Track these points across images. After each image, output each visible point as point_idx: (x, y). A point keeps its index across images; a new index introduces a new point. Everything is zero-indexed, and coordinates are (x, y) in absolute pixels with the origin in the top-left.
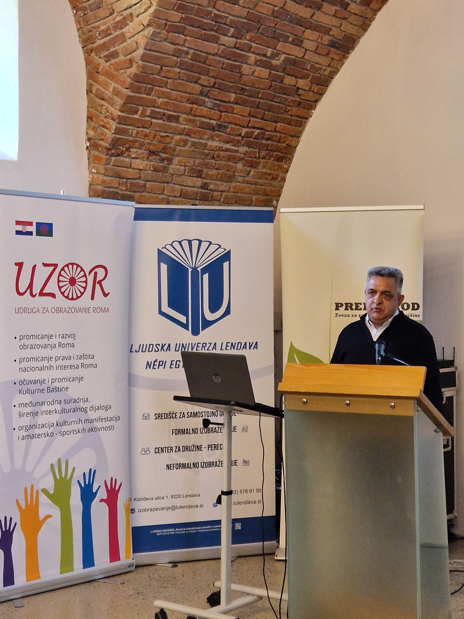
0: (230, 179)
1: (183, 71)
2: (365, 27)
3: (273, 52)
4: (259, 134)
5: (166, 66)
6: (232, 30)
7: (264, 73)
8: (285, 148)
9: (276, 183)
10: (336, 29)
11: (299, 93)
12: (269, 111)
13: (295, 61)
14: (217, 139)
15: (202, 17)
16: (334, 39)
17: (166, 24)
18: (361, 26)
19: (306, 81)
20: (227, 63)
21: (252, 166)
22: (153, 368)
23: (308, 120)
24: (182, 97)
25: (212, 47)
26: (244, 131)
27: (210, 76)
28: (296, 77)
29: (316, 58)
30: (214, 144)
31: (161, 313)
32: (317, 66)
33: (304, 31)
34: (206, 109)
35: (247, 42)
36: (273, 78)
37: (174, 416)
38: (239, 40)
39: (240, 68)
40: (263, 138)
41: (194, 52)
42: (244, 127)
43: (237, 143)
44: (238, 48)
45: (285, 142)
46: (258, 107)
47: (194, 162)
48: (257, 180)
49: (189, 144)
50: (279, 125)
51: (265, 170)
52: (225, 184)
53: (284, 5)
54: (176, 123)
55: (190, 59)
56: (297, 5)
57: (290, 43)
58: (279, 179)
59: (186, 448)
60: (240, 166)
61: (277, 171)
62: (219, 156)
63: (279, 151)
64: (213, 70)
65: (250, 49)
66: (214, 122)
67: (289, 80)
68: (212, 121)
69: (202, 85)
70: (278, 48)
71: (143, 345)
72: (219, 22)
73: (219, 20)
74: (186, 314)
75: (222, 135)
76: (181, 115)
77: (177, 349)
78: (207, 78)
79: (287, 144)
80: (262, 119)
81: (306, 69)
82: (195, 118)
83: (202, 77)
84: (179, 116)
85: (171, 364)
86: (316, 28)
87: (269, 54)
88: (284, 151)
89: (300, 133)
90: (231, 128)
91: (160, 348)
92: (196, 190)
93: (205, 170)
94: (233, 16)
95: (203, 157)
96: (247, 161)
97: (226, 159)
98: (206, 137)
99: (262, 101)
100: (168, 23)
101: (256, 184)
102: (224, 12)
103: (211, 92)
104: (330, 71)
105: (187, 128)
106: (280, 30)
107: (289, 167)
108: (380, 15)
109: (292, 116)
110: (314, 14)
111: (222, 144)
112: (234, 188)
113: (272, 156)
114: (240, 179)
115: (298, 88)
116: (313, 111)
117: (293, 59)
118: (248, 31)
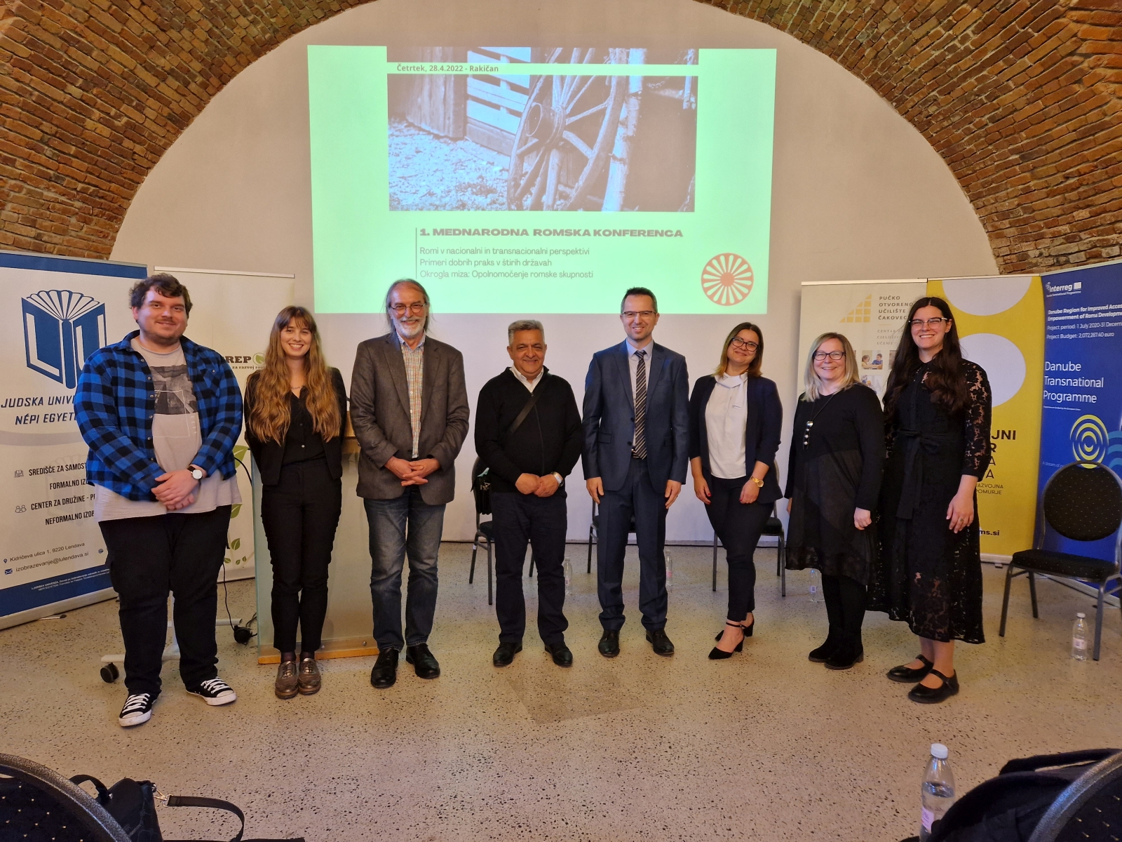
0: (64, 232)
1: (24, 112)
2: (200, 108)
3: (116, 113)
4: (94, 191)
5: (7, 103)
6: (80, 81)
7: (106, 132)
8: (116, 208)
9: (107, 241)
10: (175, 103)
11: (135, 158)
12: (105, 170)
13: (135, 126)
14: (53, 190)
15: (52, 60)
16: (171, 112)
17: (12, 57)
18: (196, 106)
19: (142, 147)
20: (72, 114)
21: (85, 222)
22: (24, 423)
23: (139, 185)
24: (20, 140)
25: (57, 94)
26: (80, 186)
27: (52, 124)
28: (134, 142)
29: (154, 127)
30: (51, 195)
31: (30, 365)
32: (154, 135)
33: (148, 99)
34: (45, 157)
35: (93, 96)
36: (114, 139)
37: (51, 470)
38: (85, 93)
39: (84, 121)
40: (97, 196)
41: (39, 95)
42: (80, 182)
43: (72, 197)
44: (83, 101)
45: (116, 203)
46: (95, 165)
47: (29, 211)
48: (89, 236)
49: (24, 191)
50: (113, 185)
51: (96, 228)
52: (59, 237)
53: (135, 68)
54: (11, 166)
55: (34, 102)
56: (146, 72)
57: (133, 107)
58: (109, 238)
59: (67, 501)
60: (73, 220)
61: (108, 229)
62: (54, 208)
63: (111, 211)
64: (57, 118)
65: (95, 105)
66: (52, 172)
67: (127, 143)
68: (49, 171)
69: (42, 131)
70: (121, 109)
71: (11, 400)
72: (69, 70)
73: (70, 67)
74: (59, 367)
75: (58, 187)
76: (18, 159)
77: (51, 403)
78: (49, 124)
79: (120, 206)
80: (98, 177)
81: (143, 136)
82: (32, 165)
83: (44, 122)
84: (15, 160)
85: (45, 418)
86: (159, 98)
87: (112, 114)
88: (116, 211)
89: (132, 196)
90: (68, 180)
91: (31, 402)
92: (29, 239)
93: (39, 221)
94: (84, 66)
95: (38, 207)
96: (80, 216)
97: (60, 212)
98: (42, 186)
99: (99, 159)
100: (15, 56)
101: (88, 240)
102: (74, 60)
103: (51, 140)
104: (165, 143)
105: (24, 174)
106: (127, 92)
107: (119, 227)
108: (214, 100)
109: (125, 178)
110: (159, 84)
111: (57, 196)
112: (68, 241)
113: (104, 215)
114: (73, 233)
115: (135, 153)
116: (145, 177)
117: (134, 123)
118: (96, 85)
